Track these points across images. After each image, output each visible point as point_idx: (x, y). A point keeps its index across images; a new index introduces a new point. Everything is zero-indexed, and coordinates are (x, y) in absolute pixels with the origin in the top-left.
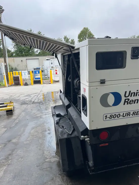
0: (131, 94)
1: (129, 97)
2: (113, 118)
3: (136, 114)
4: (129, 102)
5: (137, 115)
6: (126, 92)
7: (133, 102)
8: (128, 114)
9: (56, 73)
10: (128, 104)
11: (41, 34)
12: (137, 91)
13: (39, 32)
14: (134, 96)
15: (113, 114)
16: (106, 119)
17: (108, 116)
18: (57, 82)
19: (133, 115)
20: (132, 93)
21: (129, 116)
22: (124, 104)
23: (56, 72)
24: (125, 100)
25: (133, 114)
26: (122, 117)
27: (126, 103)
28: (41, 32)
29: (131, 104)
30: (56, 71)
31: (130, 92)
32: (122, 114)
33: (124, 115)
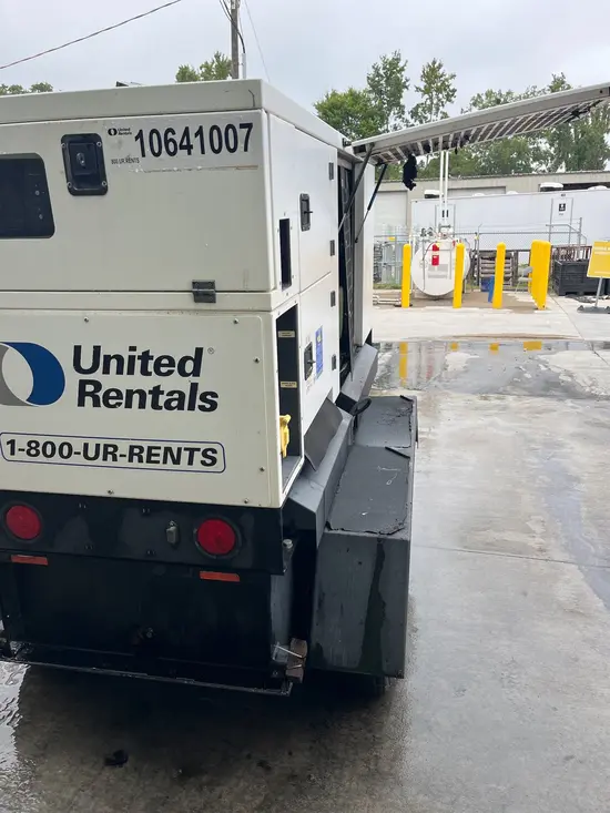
0: (101, 360)
1: (98, 376)
2: (41, 457)
3: (144, 455)
4: (100, 394)
5: (149, 461)
6: (78, 349)
7: (124, 401)
8: (109, 451)
9: (435, 261)
10: (96, 404)
11: (441, 71)
12: (132, 353)
13: (434, 63)
14: (120, 372)
15: (42, 441)
16: (13, 453)
17: (21, 443)
18: (433, 302)
19: (131, 460)
20: (108, 359)
21: (115, 459)
22: (81, 403)
23: (437, 253)
24: (83, 384)
25: (132, 454)
26: (80, 459)
27: (89, 400)
28: (440, 66)
29: (113, 406)
30: (435, 248)
31: (97, 350)
32: (78, 446)
33: (91, 453)
